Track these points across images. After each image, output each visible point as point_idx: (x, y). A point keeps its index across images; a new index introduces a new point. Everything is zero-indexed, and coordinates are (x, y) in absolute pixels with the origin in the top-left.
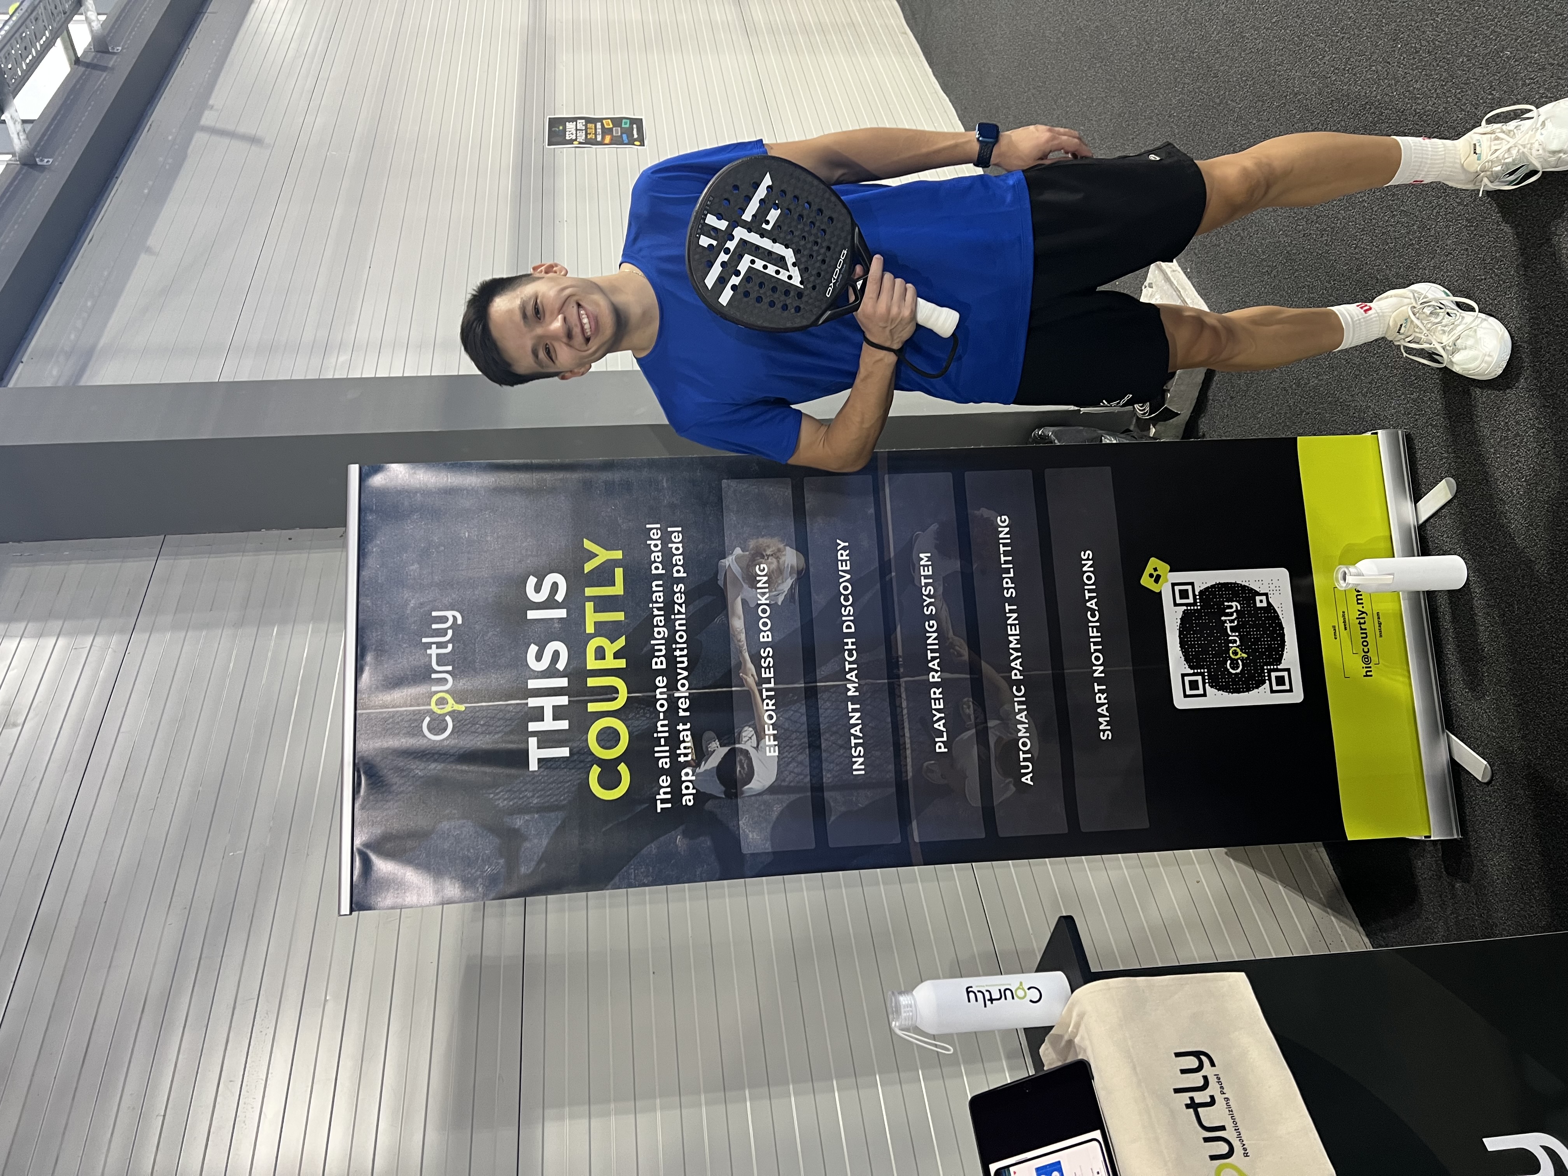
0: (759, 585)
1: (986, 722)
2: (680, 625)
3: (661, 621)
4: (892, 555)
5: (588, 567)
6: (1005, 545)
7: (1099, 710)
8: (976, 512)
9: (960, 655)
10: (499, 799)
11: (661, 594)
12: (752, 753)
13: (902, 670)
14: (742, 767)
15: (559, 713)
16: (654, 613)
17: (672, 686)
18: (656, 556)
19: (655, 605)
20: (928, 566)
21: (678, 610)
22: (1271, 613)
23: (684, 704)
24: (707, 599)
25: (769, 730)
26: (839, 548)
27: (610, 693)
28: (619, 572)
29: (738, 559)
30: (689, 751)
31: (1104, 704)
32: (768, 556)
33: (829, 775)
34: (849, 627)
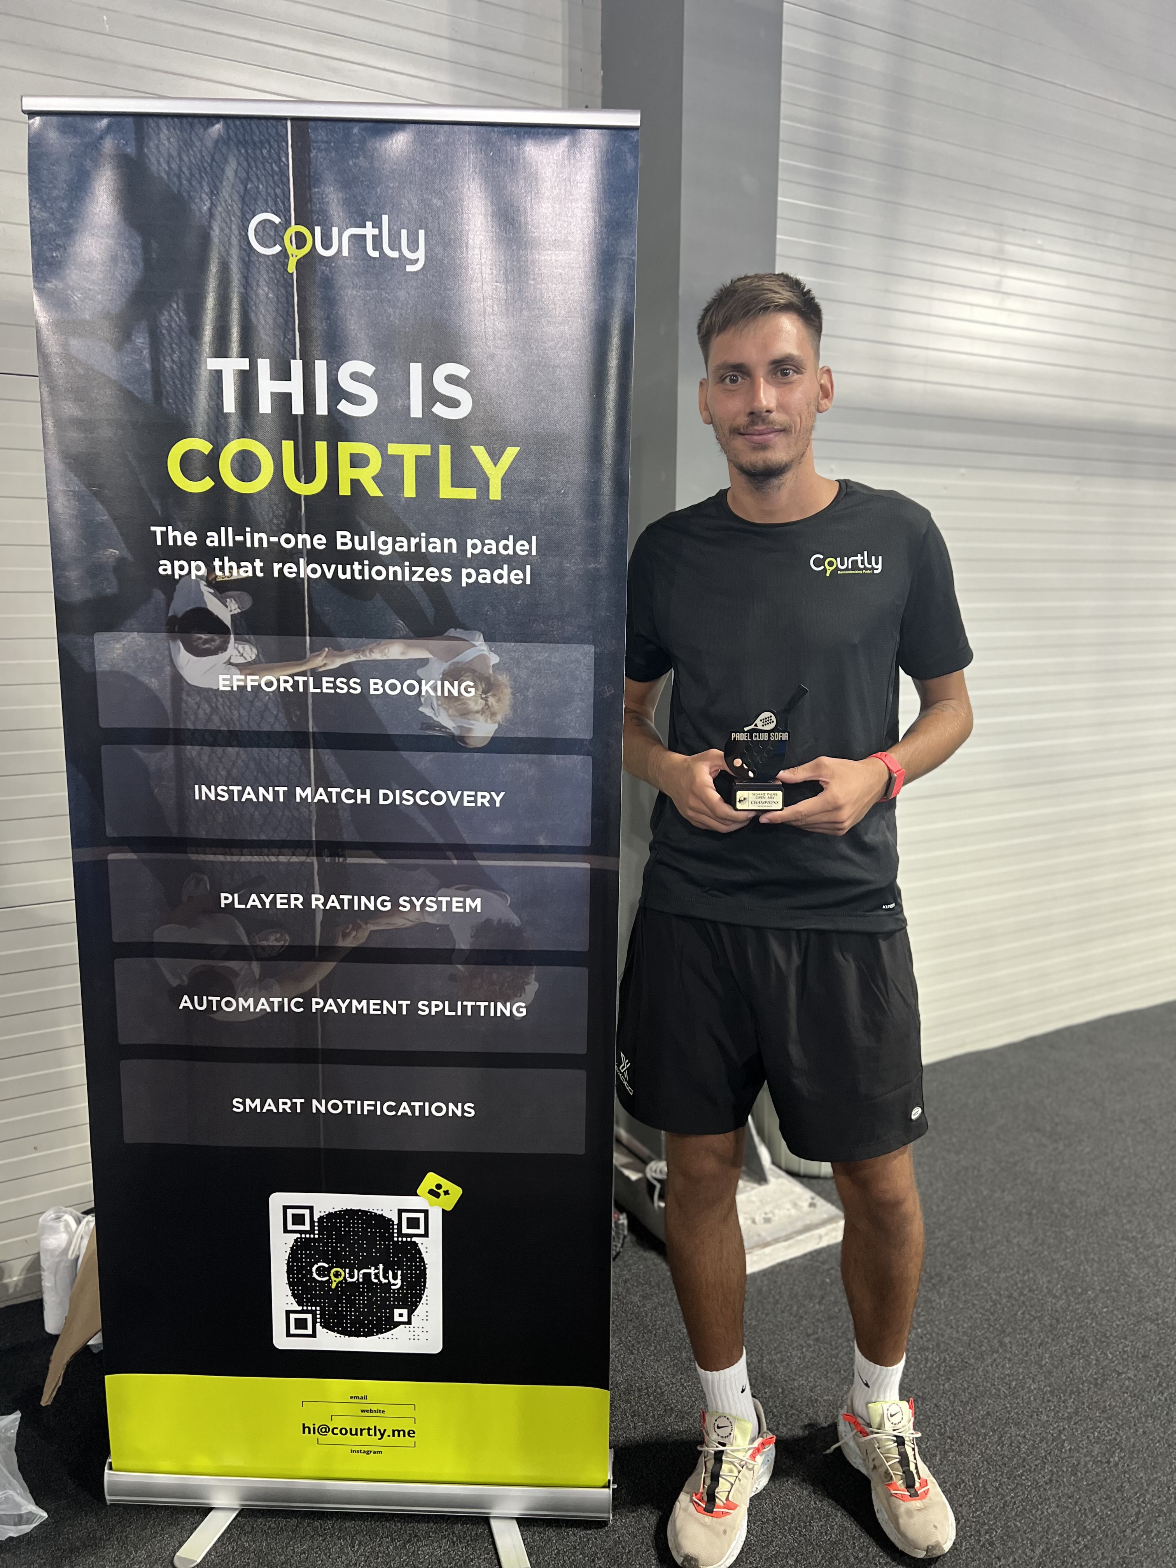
0: (447, 684)
1: (257, 960)
2: (395, 573)
3: (401, 547)
4: (481, 863)
5: (480, 452)
7: (269, 1101)
8: (534, 976)
9: (345, 936)
10: (170, 316)
11: (439, 550)
12: (223, 657)
13: (328, 860)
14: (206, 642)
15: (283, 400)
16: (412, 539)
17: (314, 556)
18: (491, 547)
19: (423, 541)
21: (416, 572)
22: (385, 1325)
23: (289, 570)
24: (430, 612)
25: (252, 680)
26: (493, 794)
27: (306, 472)
28: (470, 494)
29: (482, 658)
30: (227, 573)
31: (277, 1108)
32: (486, 700)
33: (194, 753)
34: (386, 797)
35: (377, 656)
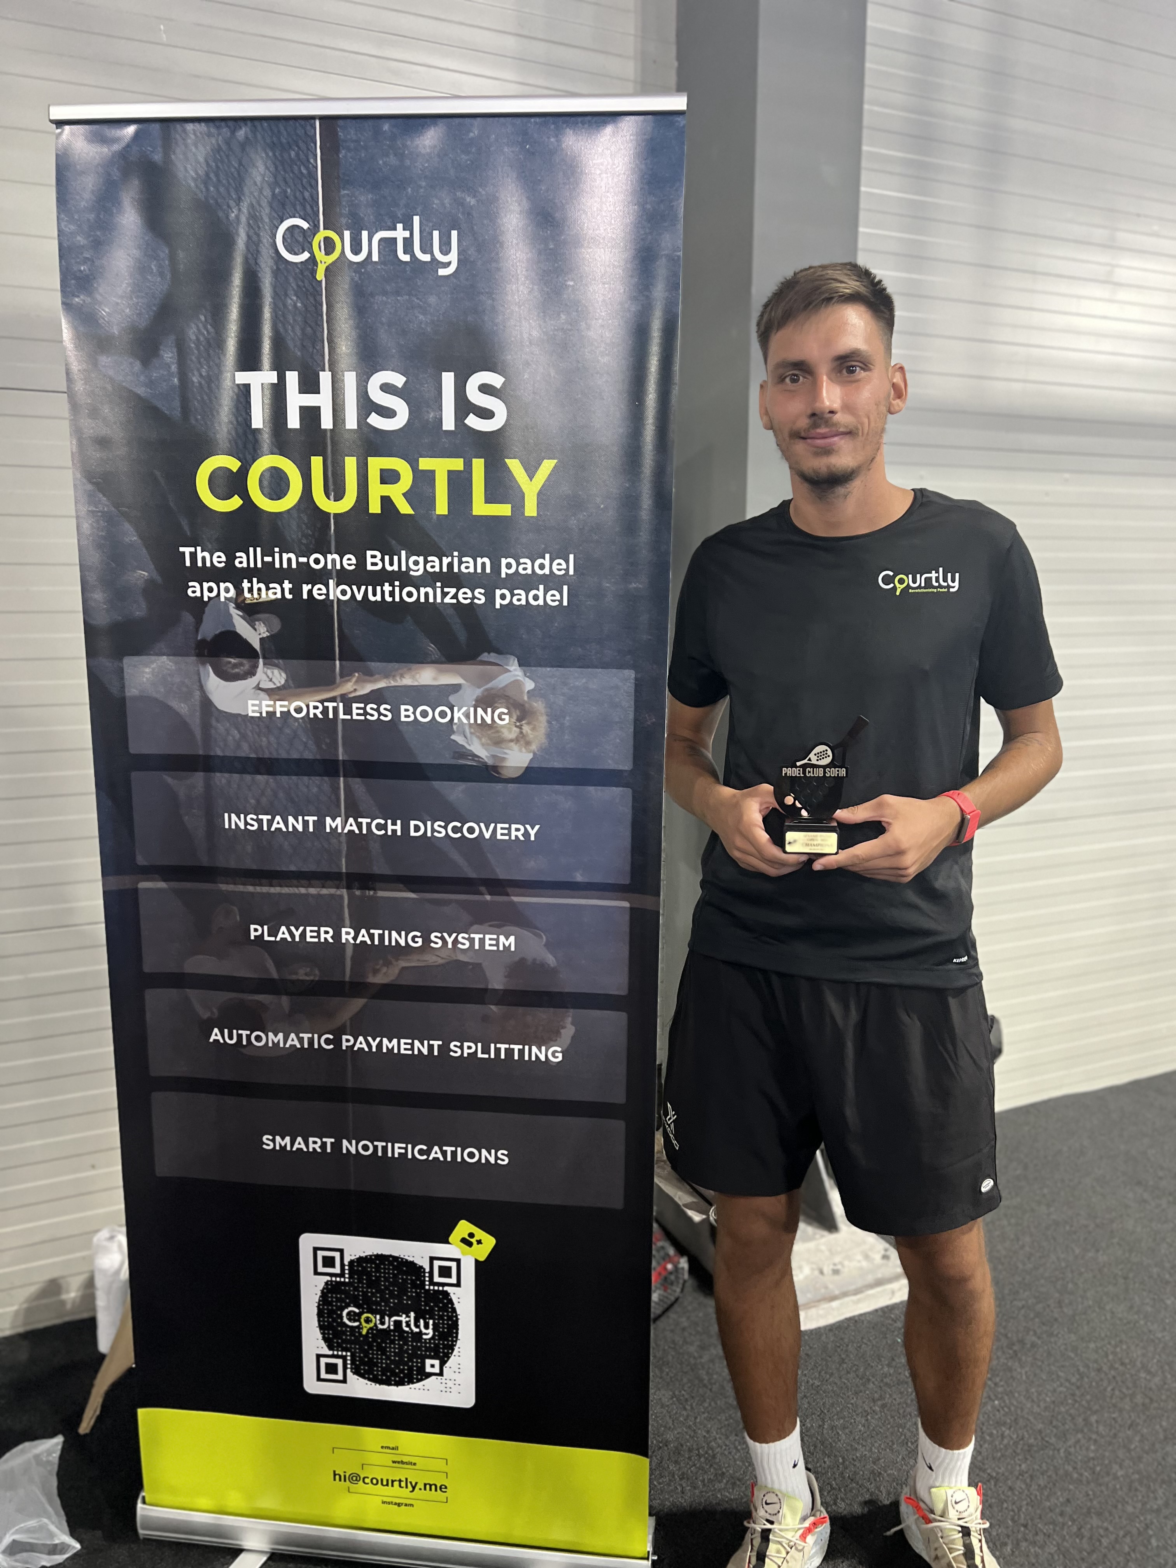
0: (480, 711)
1: (287, 994)
2: (427, 594)
3: (433, 567)
4: (516, 899)
5: (514, 465)
6: (521, 1052)
7: (299, 1139)
8: (570, 1019)
9: (376, 972)
10: (198, 329)
11: (472, 570)
12: (252, 682)
13: (358, 893)
14: (235, 666)
15: (310, 414)
16: (444, 558)
17: (343, 577)
18: (527, 567)
19: (456, 560)
20: (497, 945)
21: (448, 593)
22: (417, 1375)
23: (319, 591)
24: (462, 636)
25: (281, 706)
26: (528, 827)
27: (335, 489)
28: (504, 510)
29: (517, 684)
30: (256, 595)
31: (307, 1146)
32: (520, 727)
33: (224, 781)
34: (418, 828)
35: (407, 681)
